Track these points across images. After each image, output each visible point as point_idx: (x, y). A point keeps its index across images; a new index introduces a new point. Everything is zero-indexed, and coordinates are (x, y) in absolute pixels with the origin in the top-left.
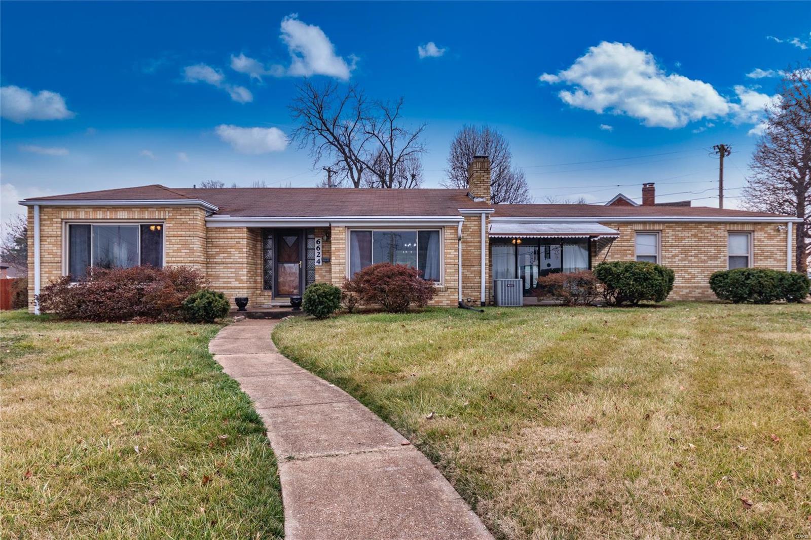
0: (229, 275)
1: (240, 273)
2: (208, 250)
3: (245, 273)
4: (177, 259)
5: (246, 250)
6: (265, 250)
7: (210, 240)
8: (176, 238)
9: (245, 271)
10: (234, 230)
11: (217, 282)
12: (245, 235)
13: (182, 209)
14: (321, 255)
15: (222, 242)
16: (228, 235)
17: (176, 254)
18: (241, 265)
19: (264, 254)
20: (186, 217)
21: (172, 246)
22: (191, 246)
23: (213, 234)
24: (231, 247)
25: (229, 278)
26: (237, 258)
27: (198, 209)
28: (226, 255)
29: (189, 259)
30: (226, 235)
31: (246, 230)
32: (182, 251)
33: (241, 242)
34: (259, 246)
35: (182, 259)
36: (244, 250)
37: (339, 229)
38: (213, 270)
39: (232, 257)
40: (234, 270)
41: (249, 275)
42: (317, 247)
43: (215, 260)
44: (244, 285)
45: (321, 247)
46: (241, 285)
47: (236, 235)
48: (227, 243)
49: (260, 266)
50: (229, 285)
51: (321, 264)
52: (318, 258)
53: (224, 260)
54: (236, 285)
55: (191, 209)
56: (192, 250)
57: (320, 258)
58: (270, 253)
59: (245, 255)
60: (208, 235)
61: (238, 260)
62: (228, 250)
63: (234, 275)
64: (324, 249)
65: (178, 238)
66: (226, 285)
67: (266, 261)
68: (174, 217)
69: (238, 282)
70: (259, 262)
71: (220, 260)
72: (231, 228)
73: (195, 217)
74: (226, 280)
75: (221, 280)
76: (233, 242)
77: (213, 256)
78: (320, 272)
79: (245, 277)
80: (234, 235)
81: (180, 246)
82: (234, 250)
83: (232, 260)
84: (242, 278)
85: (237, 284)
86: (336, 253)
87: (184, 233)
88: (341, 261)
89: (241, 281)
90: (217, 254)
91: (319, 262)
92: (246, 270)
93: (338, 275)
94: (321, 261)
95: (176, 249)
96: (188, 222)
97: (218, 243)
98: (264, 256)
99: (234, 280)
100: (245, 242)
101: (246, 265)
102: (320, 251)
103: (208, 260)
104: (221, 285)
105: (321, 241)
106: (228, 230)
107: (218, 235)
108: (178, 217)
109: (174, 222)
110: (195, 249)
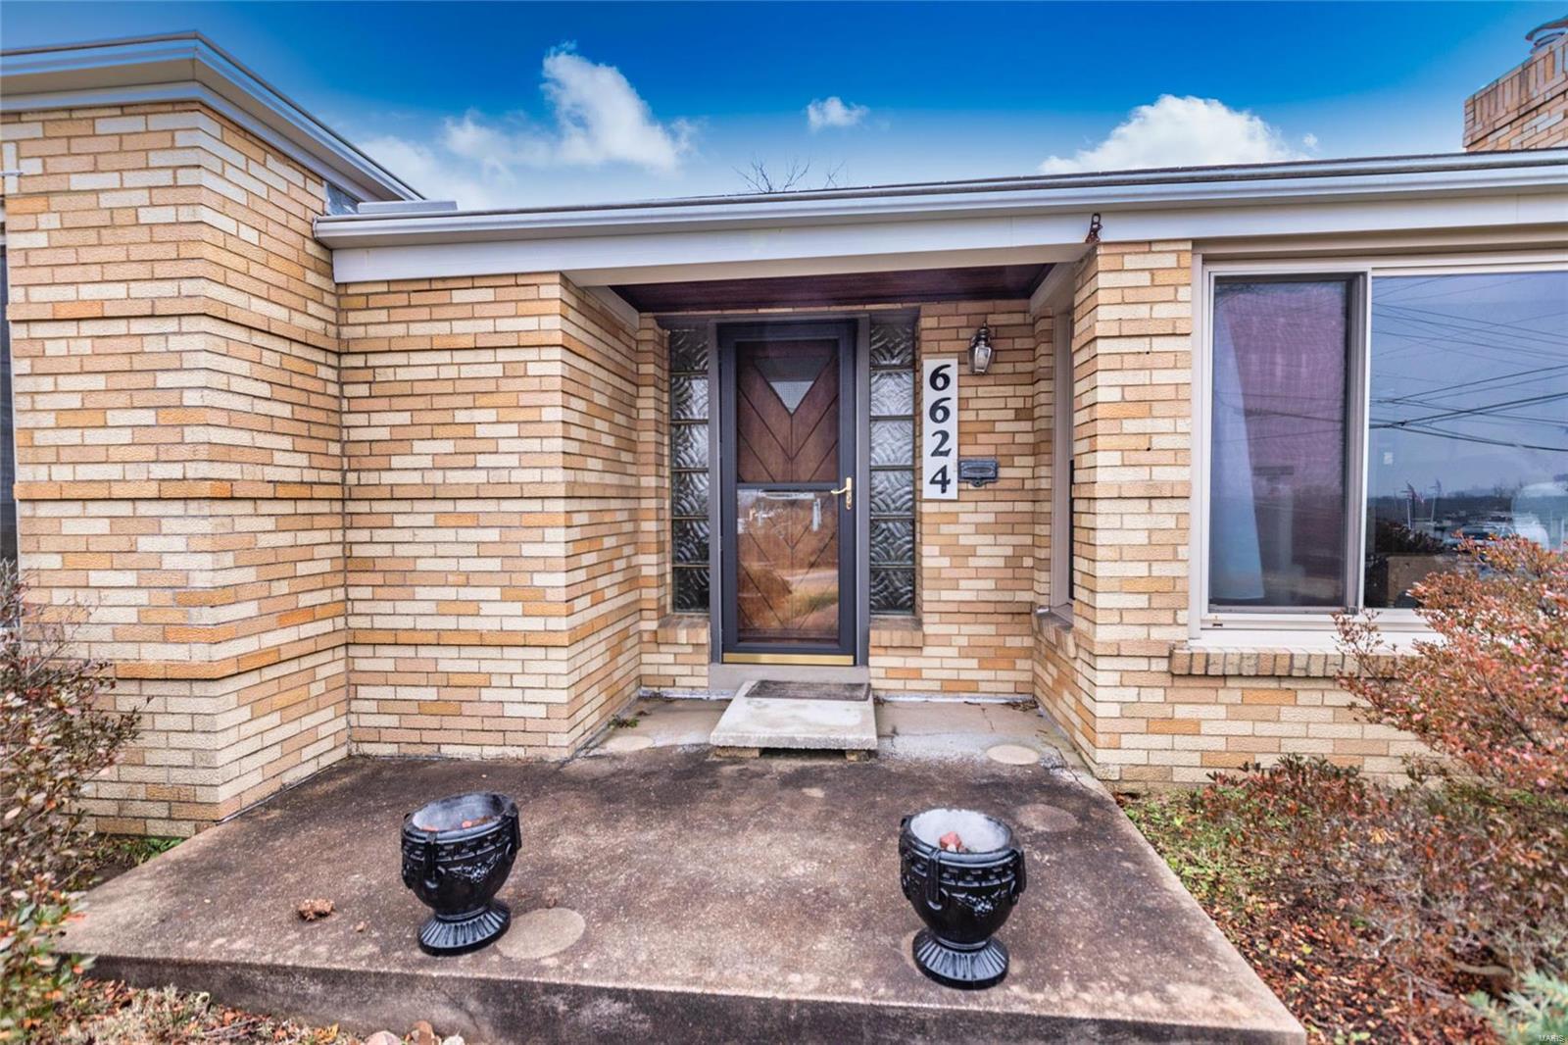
0: (467, 565)
1: (528, 550)
2: (348, 420)
3: (560, 550)
4: (85, 472)
5: (559, 414)
6: (678, 425)
7: (359, 361)
8: (70, 329)
9: (555, 543)
10: (488, 295)
11: (402, 607)
12: (556, 322)
13: (102, 127)
14: (952, 443)
15: (421, 369)
16: (459, 327)
17: (73, 437)
18: (536, 505)
19: (673, 445)
20: (131, 179)
21: (47, 384)
22: (164, 380)
23: (369, 326)
24: (477, 397)
25: (467, 580)
26: (513, 461)
27: (200, 119)
28: (448, 446)
29: (160, 471)
30: (443, 328)
31: (555, 291)
32: (113, 417)
33: (533, 369)
34: (648, 406)
35: (114, 472)
36: (548, 414)
37: (1151, 261)
38: (381, 535)
39: (482, 461)
40: (493, 535)
41: (589, 559)
42: (935, 407)
43: (388, 478)
44: (554, 624)
45: (952, 405)
46: (536, 624)
47: (504, 325)
48: (452, 372)
49: (653, 504)
50: (466, 623)
51: (952, 491)
52: (941, 461)
53: (437, 477)
54: (509, 625)
55: (158, 122)
56: (173, 412)
57: (951, 462)
58: (702, 444)
59: (558, 444)
60: (347, 332)
61: (518, 476)
62: (461, 416)
63: (494, 565)
64: (970, 416)
65: (88, 328)
66: (449, 623)
67: (681, 476)
68: (52, 184)
69: (517, 608)
70: (650, 482)
71: (415, 478)
72: (472, 281)
73: (185, 177)
74: (450, 593)
75: (421, 593)
76: (484, 367)
77: (381, 452)
78: (945, 529)
79: (561, 579)
80: (487, 326)
81: (99, 382)
82: (490, 415)
83: (480, 477)
84: (540, 580)
85: (509, 617)
86: (1130, 426)
87: (119, 291)
88: (1160, 474)
89: (531, 599)
90: (401, 441)
91: (944, 483)
92: (561, 534)
93: (1141, 569)
94: (952, 475)
95: (75, 402)
96: (146, 216)
97: (402, 374)
98: (675, 454)
99: (496, 593)
100: (551, 366)
101: (561, 506)
102: (951, 426)
103: (352, 478)
104: (422, 623)
105: (953, 372)
106: (458, 296)
107: (398, 330)
108: (78, 182)
109: (52, 221)
110: (191, 398)
